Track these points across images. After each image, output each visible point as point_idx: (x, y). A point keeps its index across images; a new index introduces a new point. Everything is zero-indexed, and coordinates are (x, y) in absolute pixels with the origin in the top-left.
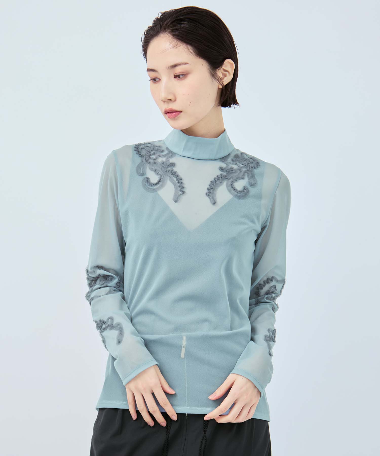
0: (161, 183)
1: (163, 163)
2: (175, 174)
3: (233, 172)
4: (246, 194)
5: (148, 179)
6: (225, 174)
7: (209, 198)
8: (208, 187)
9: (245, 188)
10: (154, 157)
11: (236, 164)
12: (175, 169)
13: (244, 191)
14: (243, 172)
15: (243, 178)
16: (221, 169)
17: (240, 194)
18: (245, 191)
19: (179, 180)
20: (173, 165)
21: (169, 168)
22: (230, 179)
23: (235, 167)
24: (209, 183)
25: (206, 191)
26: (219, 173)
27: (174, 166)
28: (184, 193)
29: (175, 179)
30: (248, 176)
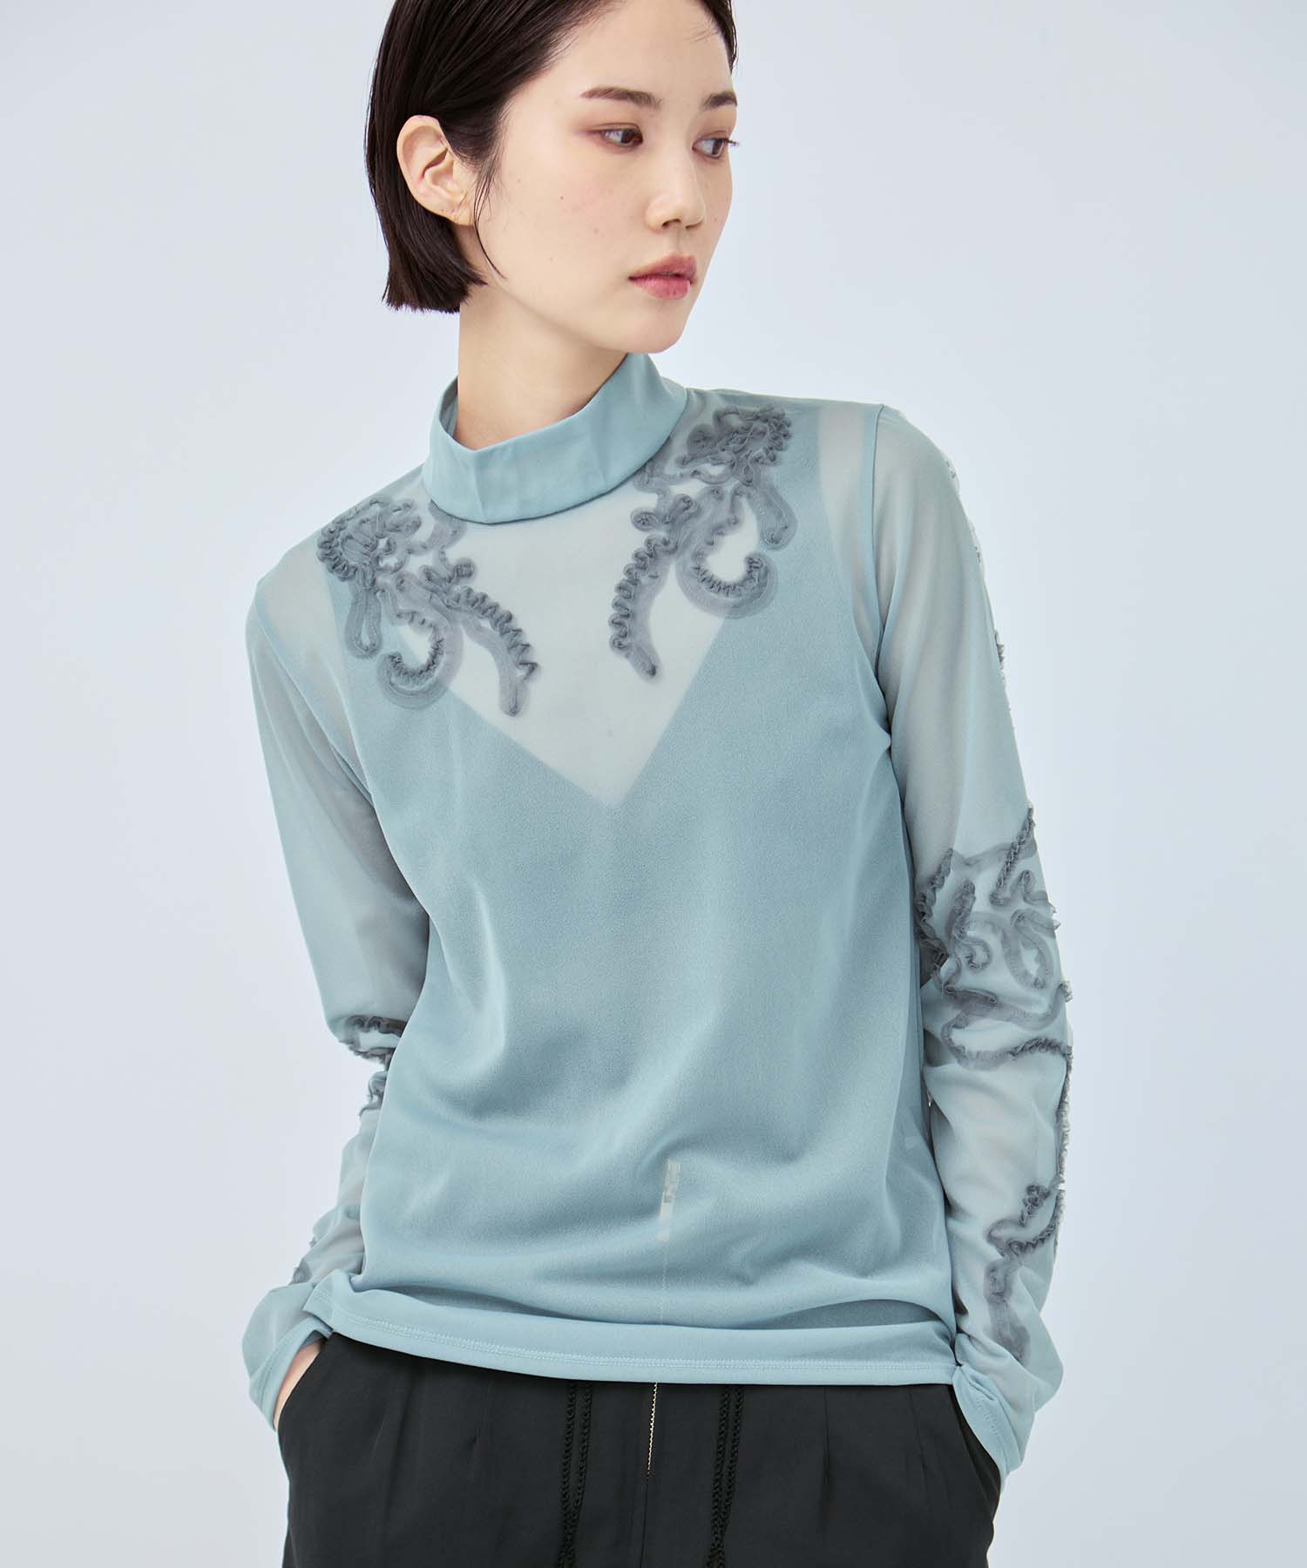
0: (443, 660)
1: (428, 574)
2: (482, 605)
3: (691, 516)
4: (762, 585)
5: (395, 660)
6: (661, 533)
7: (627, 656)
8: (613, 615)
9: (752, 563)
10: (390, 561)
11: (696, 473)
12: (478, 585)
13: (752, 578)
14: (727, 498)
15: (736, 522)
16: (643, 520)
17: (740, 595)
18: (756, 574)
19: (504, 622)
20: (464, 571)
21: (458, 589)
22: (686, 546)
23: (693, 488)
24: (612, 595)
25: (609, 633)
26: (637, 540)
27: (470, 575)
28: (533, 667)
29: (486, 624)
30: (752, 505)
